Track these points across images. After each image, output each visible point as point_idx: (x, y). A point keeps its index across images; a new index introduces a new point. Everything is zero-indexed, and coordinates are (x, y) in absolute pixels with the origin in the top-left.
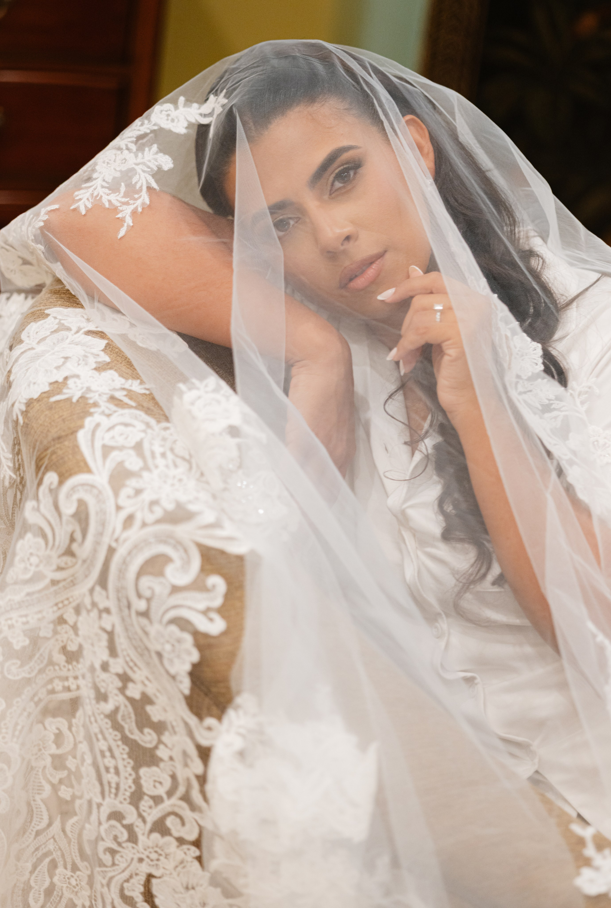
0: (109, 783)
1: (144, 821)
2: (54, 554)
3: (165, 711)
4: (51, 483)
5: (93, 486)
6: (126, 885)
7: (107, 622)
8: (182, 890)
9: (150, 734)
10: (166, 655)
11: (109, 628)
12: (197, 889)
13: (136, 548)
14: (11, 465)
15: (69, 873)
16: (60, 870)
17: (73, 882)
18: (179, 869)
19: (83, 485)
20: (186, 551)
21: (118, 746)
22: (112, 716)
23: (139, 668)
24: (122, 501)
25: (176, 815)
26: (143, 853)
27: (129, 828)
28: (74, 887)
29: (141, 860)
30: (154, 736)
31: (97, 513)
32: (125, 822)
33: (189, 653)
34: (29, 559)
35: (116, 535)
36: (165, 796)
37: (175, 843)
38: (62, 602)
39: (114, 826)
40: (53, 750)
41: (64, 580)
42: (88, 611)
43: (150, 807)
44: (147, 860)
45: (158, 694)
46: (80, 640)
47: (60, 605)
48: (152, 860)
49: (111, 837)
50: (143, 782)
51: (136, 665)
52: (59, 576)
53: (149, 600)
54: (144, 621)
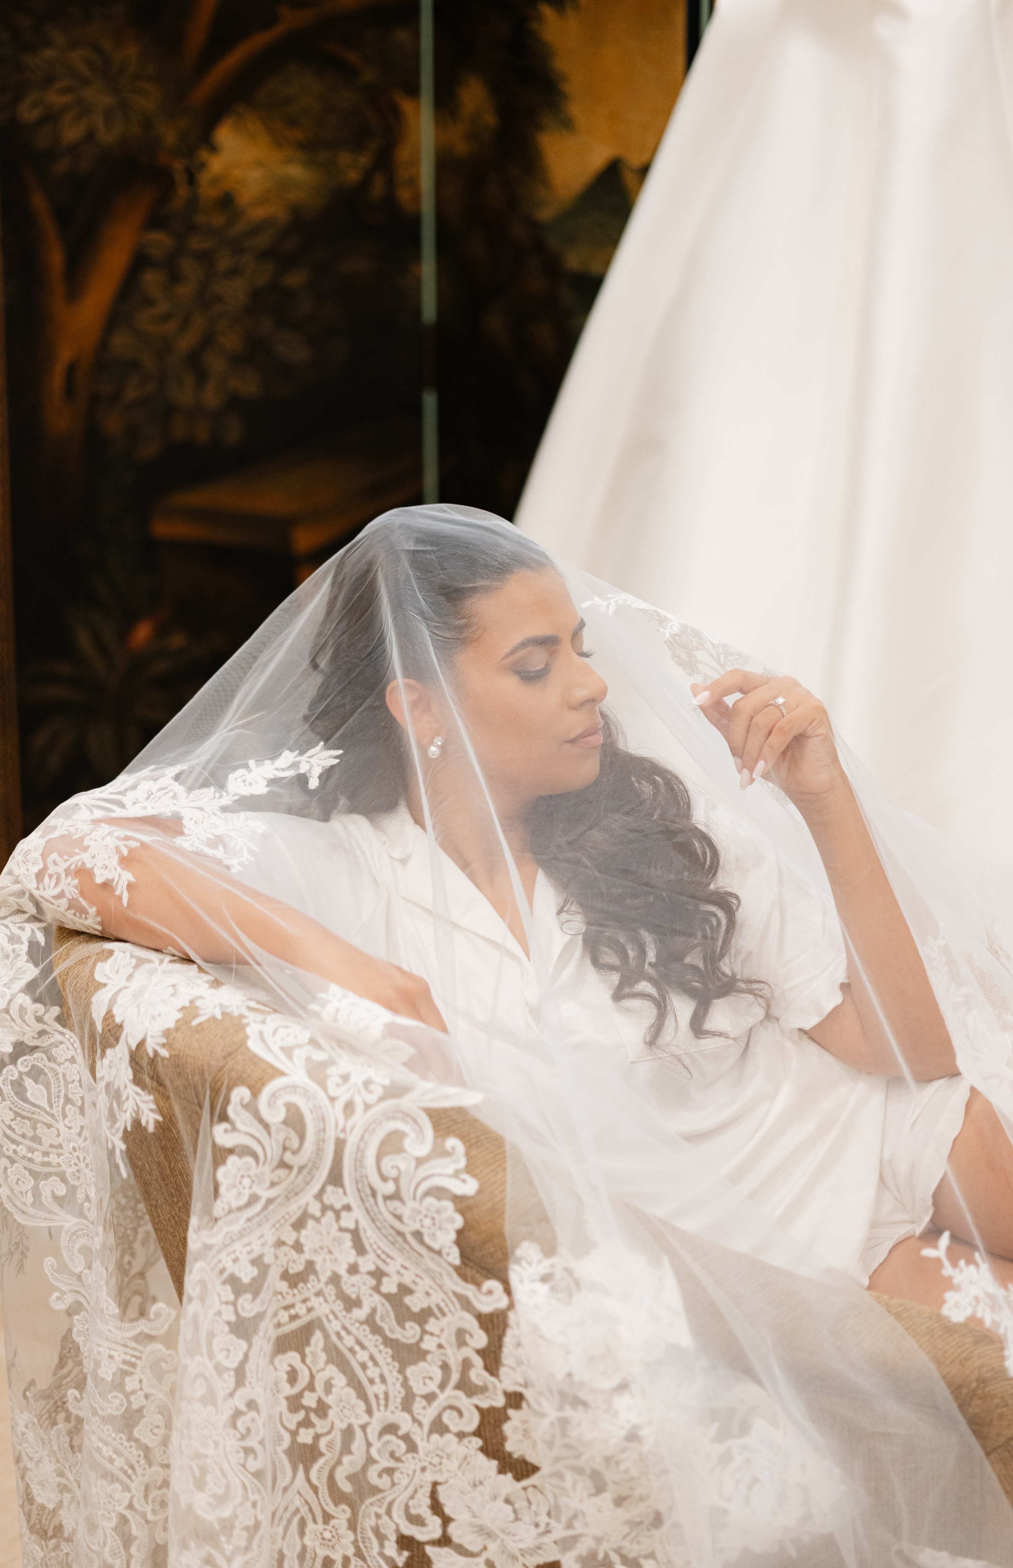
0: (376, 1396)
1: (420, 1425)
2: (267, 1169)
3: (428, 1294)
4: (242, 1099)
5: (295, 1087)
6: (411, 1503)
7: (348, 1221)
8: (469, 1489)
9: (412, 1328)
10: (425, 1231)
11: (352, 1226)
12: (485, 1483)
13: (368, 1130)
14: (153, 1106)
15: (320, 1526)
16: (310, 1527)
17: (327, 1535)
18: (464, 1466)
19: (285, 1088)
20: (416, 1122)
21: (380, 1351)
22: (370, 1321)
23: (392, 1258)
24: (333, 1092)
25: (452, 1407)
26: (425, 1461)
27: (406, 1438)
28: (330, 1540)
29: (423, 1469)
30: (417, 1328)
31: (311, 1111)
32: (400, 1433)
33: (452, 1221)
34: (240, 1183)
35: (341, 1126)
36: (438, 1391)
37: (455, 1440)
38: (279, 1222)
39: (388, 1442)
40: (289, 1390)
41: (279, 1196)
42: (317, 1220)
43: (424, 1408)
44: (430, 1467)
45: (418, 1280)
46: (307, 1256)
47: (278, 1226)
48: (435, 1466)
49: (387, 1455)
50: (411, 1383)
51: (388, 1256)
52: (273, 1193)
53: (396, 1180)
54: (394, 1204)
